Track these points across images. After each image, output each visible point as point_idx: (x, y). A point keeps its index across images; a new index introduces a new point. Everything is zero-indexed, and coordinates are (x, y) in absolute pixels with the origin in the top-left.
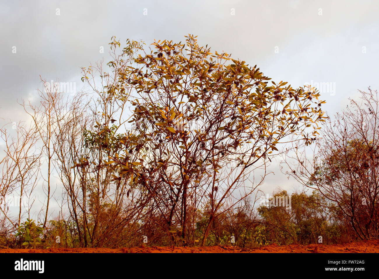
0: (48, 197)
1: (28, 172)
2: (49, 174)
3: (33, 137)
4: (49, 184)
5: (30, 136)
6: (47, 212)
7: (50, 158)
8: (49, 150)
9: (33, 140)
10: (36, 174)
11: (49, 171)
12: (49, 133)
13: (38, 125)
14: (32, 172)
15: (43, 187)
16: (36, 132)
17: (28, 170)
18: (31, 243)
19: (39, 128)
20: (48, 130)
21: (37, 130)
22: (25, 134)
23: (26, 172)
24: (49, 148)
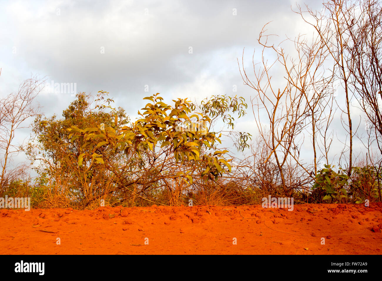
0: (351, 134)
1: (318, 102)
2: (348, 103)
3: (319, 54)
4: (349, 116)
5: (315, 53)
6: (351, 156)
7: (346, 81)
8: (343, 70)
9: (319, 58)
10: (330, 103)
11: (347, 99)
12: (341, 45)
13: (323, 37)
14: (323, 101)
15: (343, 122)
16: (322, 47)
17: (319, 99)
18: (334, 196)
19: (325, 40)
20: (338, 40)
21: (324, 43)
22: (308, 51)
23: (316, 103)
24: (343, 67)
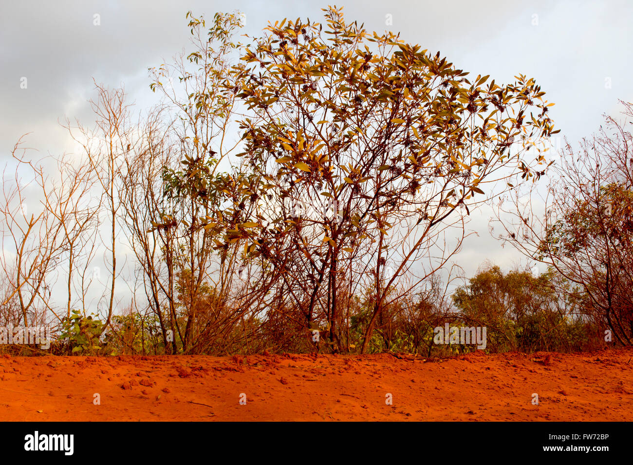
0: (114, 275)
1: (80, 235)
2: (114, 239)
3: (86, 178)
4: (114, 254)
5: (81, 177)
6: (111, 300)
7: (114, 213)
8: (112, 200)
9: (85, 183)
10: (93, 238)
11: (114, 234)
12: (112, 172)
13: (93, 159)
14: (86, 234)
15: (106, 260)
16: (90, 171)
17: (80, 232)
18: (86, 348)
19: (95, 164)
20: (109, 166)
21: (93, 167)
22: (73, 174)
23: (77, 235)
24: (112, 197)
